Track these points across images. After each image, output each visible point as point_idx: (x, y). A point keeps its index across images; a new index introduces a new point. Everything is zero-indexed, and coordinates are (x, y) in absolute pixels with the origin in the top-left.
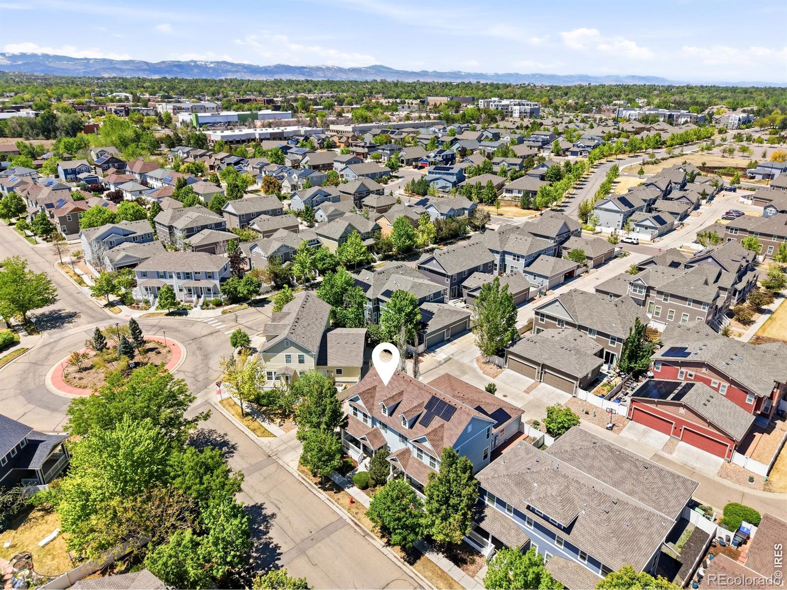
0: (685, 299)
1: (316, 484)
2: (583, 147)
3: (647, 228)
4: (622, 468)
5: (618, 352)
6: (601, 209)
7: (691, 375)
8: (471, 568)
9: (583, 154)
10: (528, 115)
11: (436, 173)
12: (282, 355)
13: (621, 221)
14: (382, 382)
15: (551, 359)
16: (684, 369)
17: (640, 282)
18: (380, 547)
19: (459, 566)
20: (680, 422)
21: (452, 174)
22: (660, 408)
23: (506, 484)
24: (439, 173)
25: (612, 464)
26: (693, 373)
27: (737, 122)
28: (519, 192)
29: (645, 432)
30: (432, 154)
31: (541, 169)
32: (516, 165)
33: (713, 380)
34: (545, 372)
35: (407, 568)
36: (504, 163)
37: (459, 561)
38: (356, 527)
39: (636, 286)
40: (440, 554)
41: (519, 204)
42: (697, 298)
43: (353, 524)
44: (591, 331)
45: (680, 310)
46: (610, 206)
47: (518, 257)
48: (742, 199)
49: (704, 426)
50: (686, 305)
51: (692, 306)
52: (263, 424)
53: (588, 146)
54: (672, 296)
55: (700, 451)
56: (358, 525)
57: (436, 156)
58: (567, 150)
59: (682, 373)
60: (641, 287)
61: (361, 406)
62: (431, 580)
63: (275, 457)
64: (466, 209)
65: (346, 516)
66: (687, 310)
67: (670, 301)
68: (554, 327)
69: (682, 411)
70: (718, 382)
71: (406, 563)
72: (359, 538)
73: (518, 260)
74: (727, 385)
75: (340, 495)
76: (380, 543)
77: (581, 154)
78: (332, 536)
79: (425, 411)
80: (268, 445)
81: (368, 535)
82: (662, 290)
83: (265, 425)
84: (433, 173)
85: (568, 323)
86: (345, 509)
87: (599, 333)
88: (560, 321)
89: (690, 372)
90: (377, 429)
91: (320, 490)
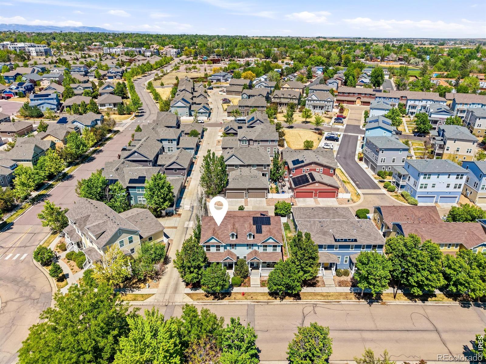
0: (267, 141)
1: (213, 300)
2: (115, 73)
3: (202, 113)
4: (330, 213)
5: (268, 172)
6: (175, 107)
7: (308, 170)
8: (319, 284)
9: (117, 77)
10: (44, 53)
11: (37, 100)
12: (117, 243)
13: (188, 112)
14: (216, 224)
15: (250, 184)
16: (304, 168)
17: (245, 138)
18: (280, 303)
19: (314, 287)
20: (316, 190)
21: (52, 99)
22: (308, 187)
23: (319, 237)
24: (40, 100)
25: (325, 213)
26: (309, 168)
27: (175, 53)
28: (110, 105)
29: (304, 201)
30: (14, 87)
31: (108, 88)
32: (89, 88)
33: (317, 168)
34: (249, 192)
35: (300, 302)
36: (80, 87)
37: (313, 285)
38: (259, 303)
39: (243, 141)
40: (304, 287)
41: (117, 112)
42: (272, 139)
43: (257, 303)
44: (253, 166)
45: (265, 147)
46: (180, 104)
47: (171, 141)
48: (220, 93)
49: (326, 187)
50: (268, 144)
51: (271, 144)
52: (134, 293)
53: (118, 72)
54: (262, 141)
55: (326, 199)
56: (259, 302)
57: (17, 88)
58: (105, 75)
59: (304, 170)
60: (246, 141)
61: (214, 243)
62: (314, 299)
63: (170, 304)
64: (98, 120)
65: (248, 302)
66: (269, 146)
67: (261, 144)
68: (233, 170)
69: (317, 184)
70: (319, 168)
71: (298, 300)
72: (267, 306)
73: (172, 143)
74: (322, 168)
75: (233, 296)
76: (278, 301)
77: (115, 77)
78: (255, 314)
79: (255, 226)
80: (156, 301)
81: (268, 302)
82: (257, 139)
83: (136, 292)
84: (34, 100)
85: (241, 166)
86: (243, 300)
87: (258, 165)
88: (236, 166)
89: (307, 168)
90: (229, 251)
91: (219, 301)
